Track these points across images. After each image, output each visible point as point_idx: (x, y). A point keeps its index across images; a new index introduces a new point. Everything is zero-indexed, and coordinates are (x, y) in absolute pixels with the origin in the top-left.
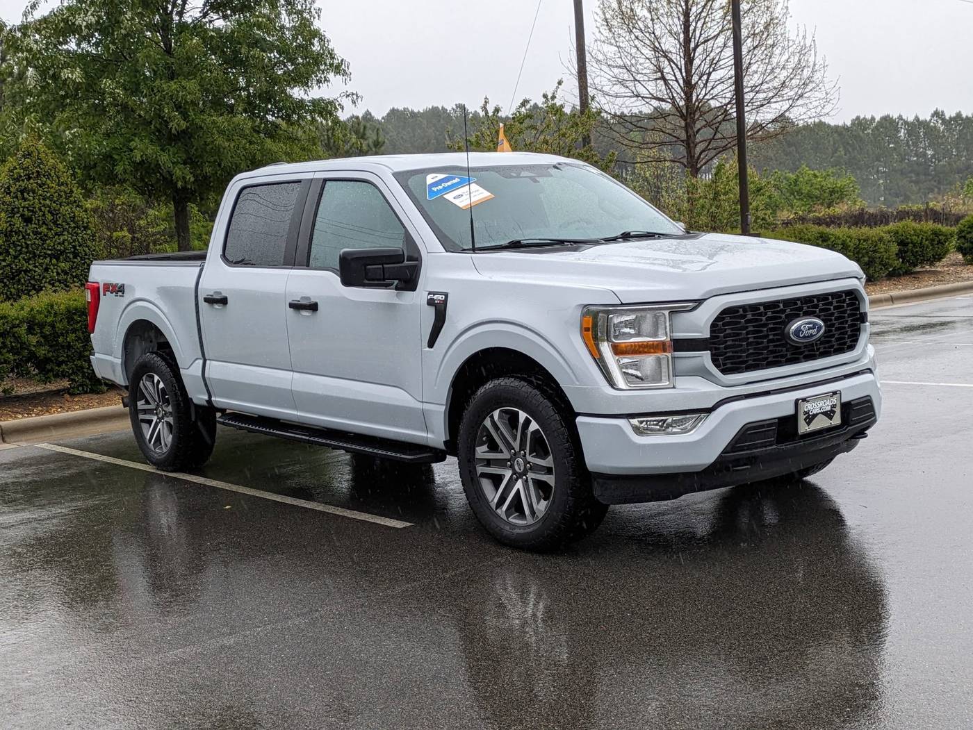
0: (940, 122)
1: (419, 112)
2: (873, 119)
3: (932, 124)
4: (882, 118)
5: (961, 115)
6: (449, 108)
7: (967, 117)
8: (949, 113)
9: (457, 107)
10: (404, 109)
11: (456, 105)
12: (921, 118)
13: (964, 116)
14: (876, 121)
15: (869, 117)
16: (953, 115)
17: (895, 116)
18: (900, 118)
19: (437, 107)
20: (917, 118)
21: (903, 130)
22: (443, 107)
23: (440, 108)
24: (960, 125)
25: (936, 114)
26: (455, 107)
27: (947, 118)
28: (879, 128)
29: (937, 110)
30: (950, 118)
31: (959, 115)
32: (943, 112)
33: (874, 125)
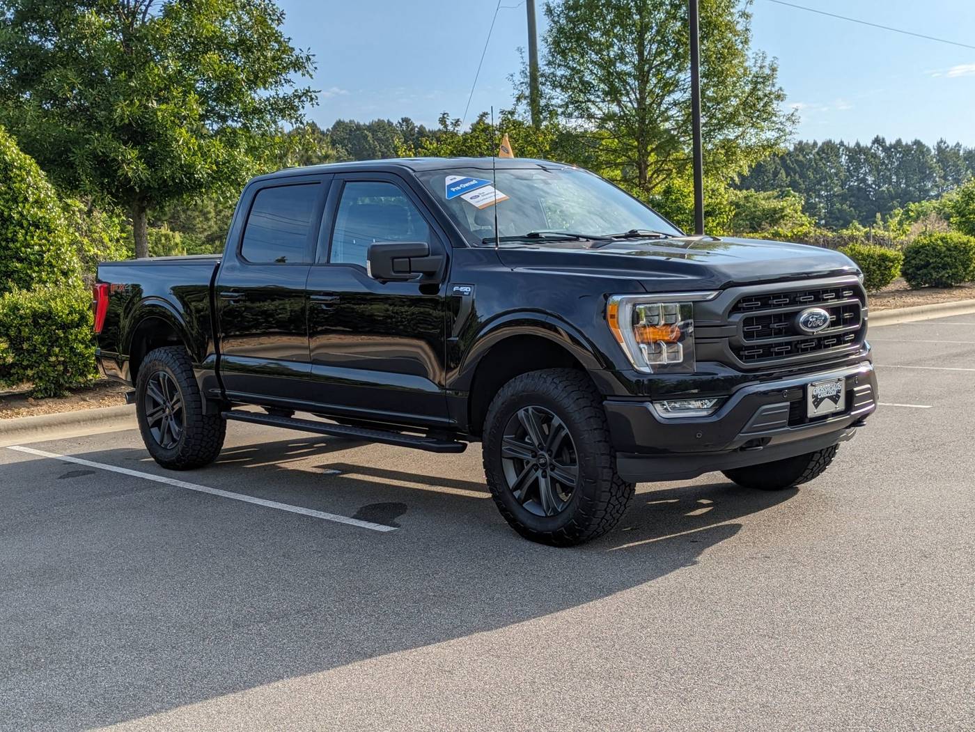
0: (881, 149)
1: (364, 125)
2: (815, 144)
3: (873, 151)
4: (824, 144)
5: (901, 142)
6: (395, 123)
7: (906, 144)
8: (890, 140)
9: (403, 121)
10: (350, 121)
11: (402, 119)
12: (863, 144)
13: (904, 143)
14: (818, 146)
15: (811, 142)
16: (893, 142)
17: (837, 142)
18: (842, 144)
19: (383, 121)
20: (858, 144)
21: (844, 156)
22: (388, 121)
23: (386, 122)
24: (900, 152)
25: (877, 141)
26: (401, 121)
27: (888, 144)
28: (821, 153)
29: (878, 136)
30: (890, 145)
31: (899, 142)
32: (883, 139)
33: (816, 150)
